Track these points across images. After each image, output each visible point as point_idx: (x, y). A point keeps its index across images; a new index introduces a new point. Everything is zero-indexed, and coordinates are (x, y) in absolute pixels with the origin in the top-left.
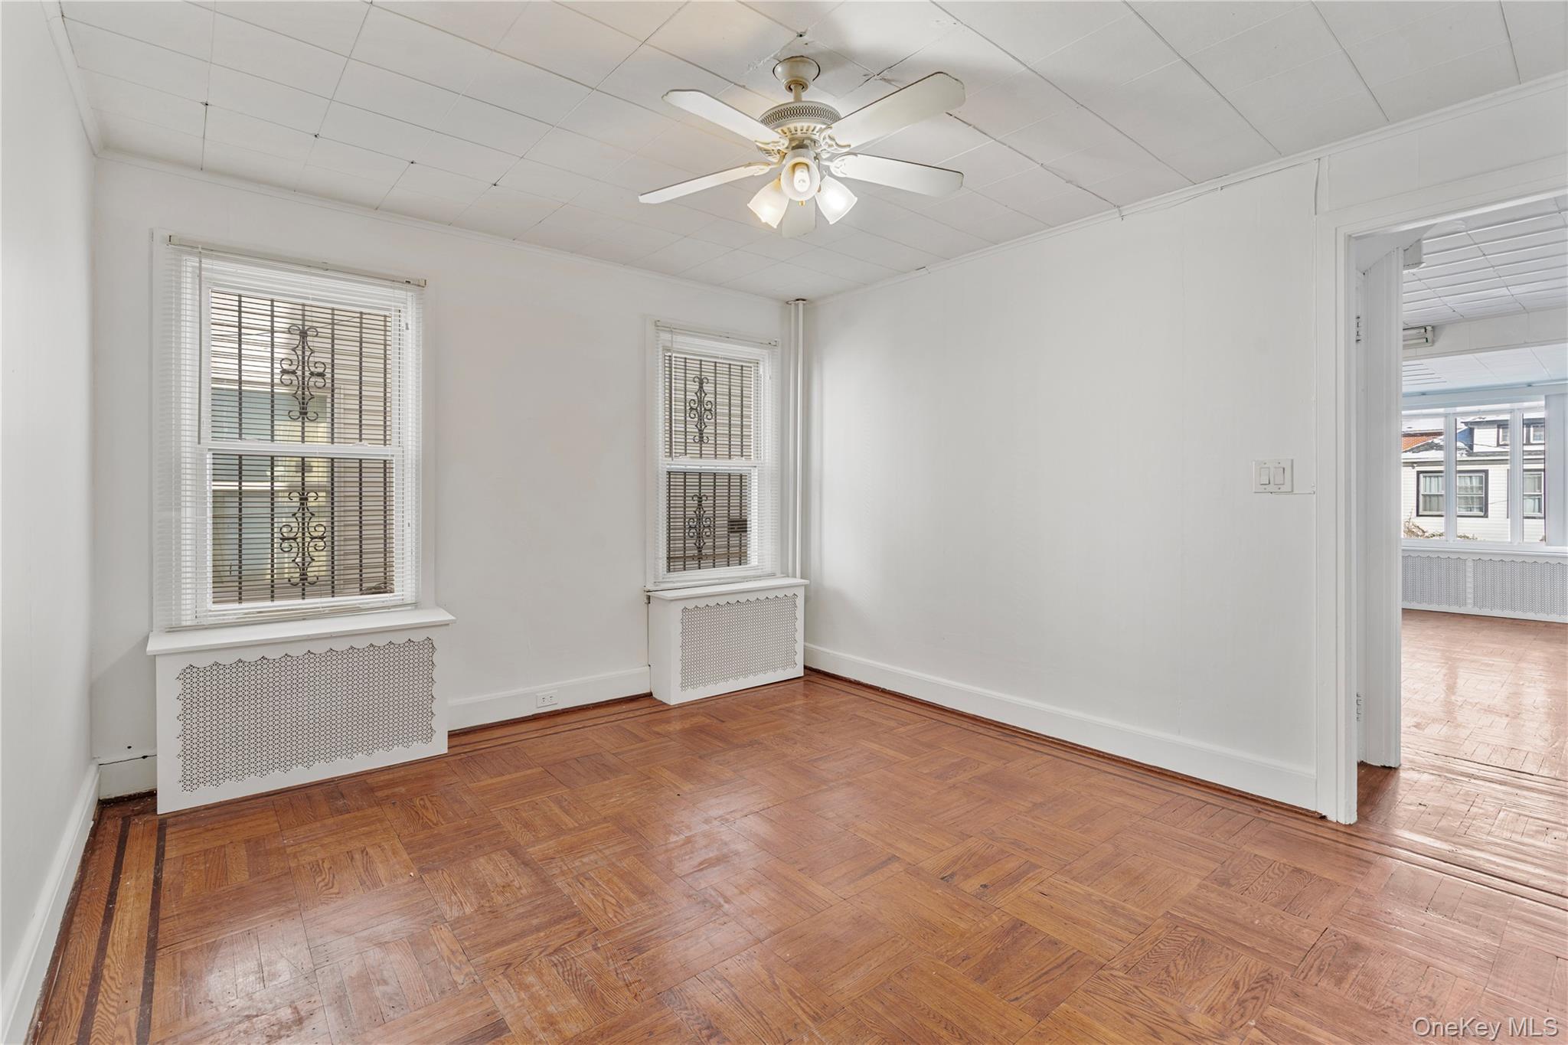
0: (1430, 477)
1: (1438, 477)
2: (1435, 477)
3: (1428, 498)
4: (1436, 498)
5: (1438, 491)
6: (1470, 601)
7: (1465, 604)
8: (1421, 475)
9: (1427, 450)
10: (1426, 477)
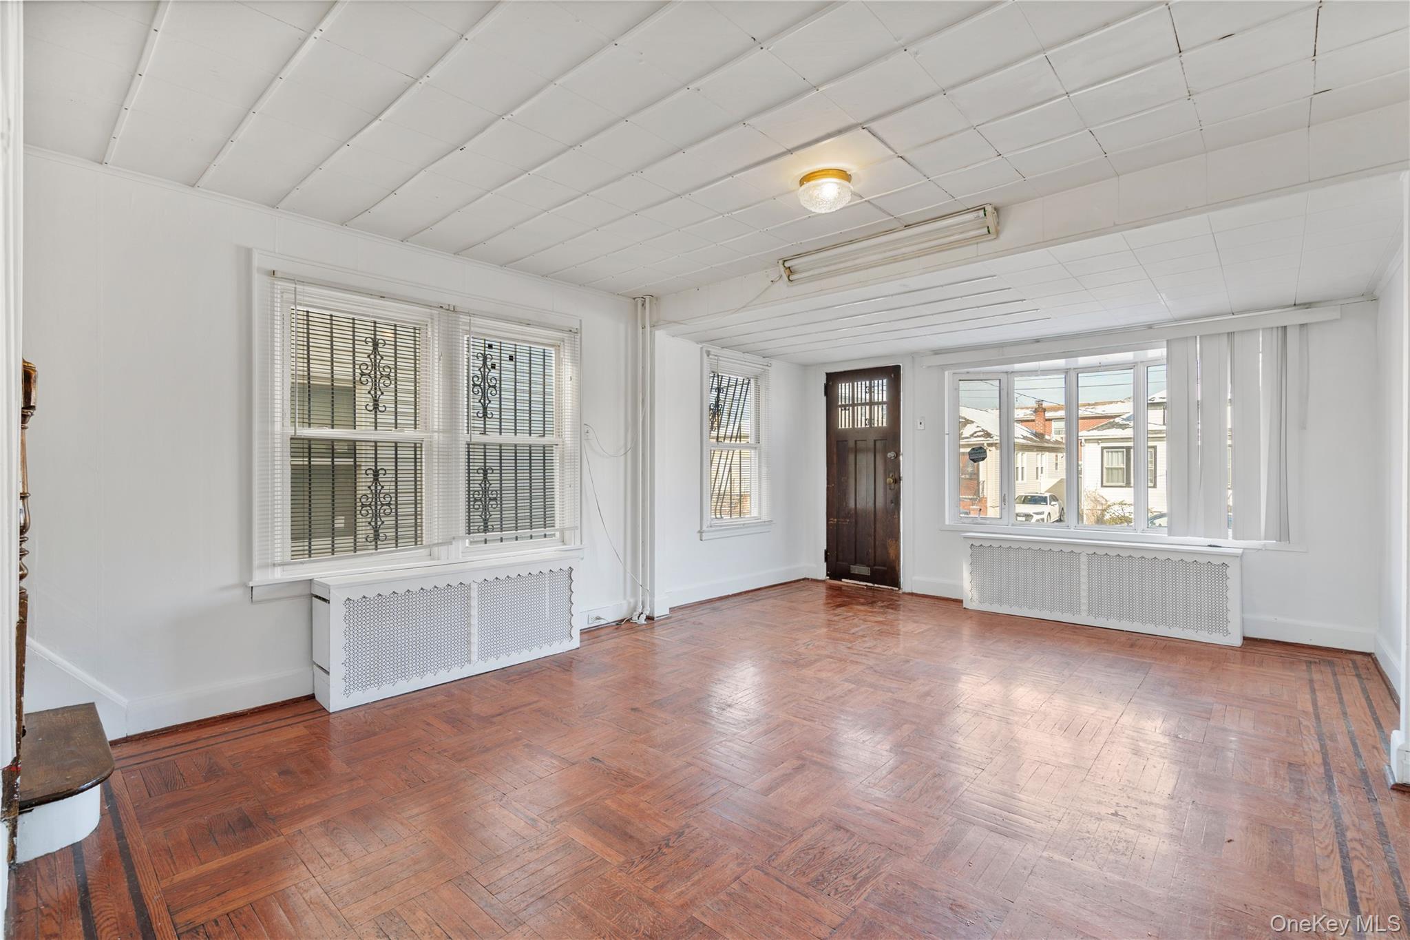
0: (1112, 452)
1: (1117, 452)
2: (1115, 452)
3: (1110, 471)
4: (1116, 471)
5: (1118, 464)
6: (1084, 607)
7: (1079, 612)
8: (1105, 451)
9: (1109, 428)
10: (1108, 452)
